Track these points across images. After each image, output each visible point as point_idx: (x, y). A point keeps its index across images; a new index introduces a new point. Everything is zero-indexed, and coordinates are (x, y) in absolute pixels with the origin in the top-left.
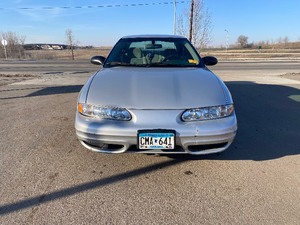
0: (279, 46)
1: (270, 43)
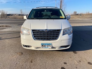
0: (86, 15)
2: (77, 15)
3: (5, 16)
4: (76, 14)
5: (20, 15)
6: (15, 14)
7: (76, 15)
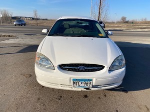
0: (141, 23)
1: (138, 21)
2: (127, 22)
3: (8, 20)
4: (125, 21)
5: (33, 19)
6: (26, 18)
7: (125, 23)
